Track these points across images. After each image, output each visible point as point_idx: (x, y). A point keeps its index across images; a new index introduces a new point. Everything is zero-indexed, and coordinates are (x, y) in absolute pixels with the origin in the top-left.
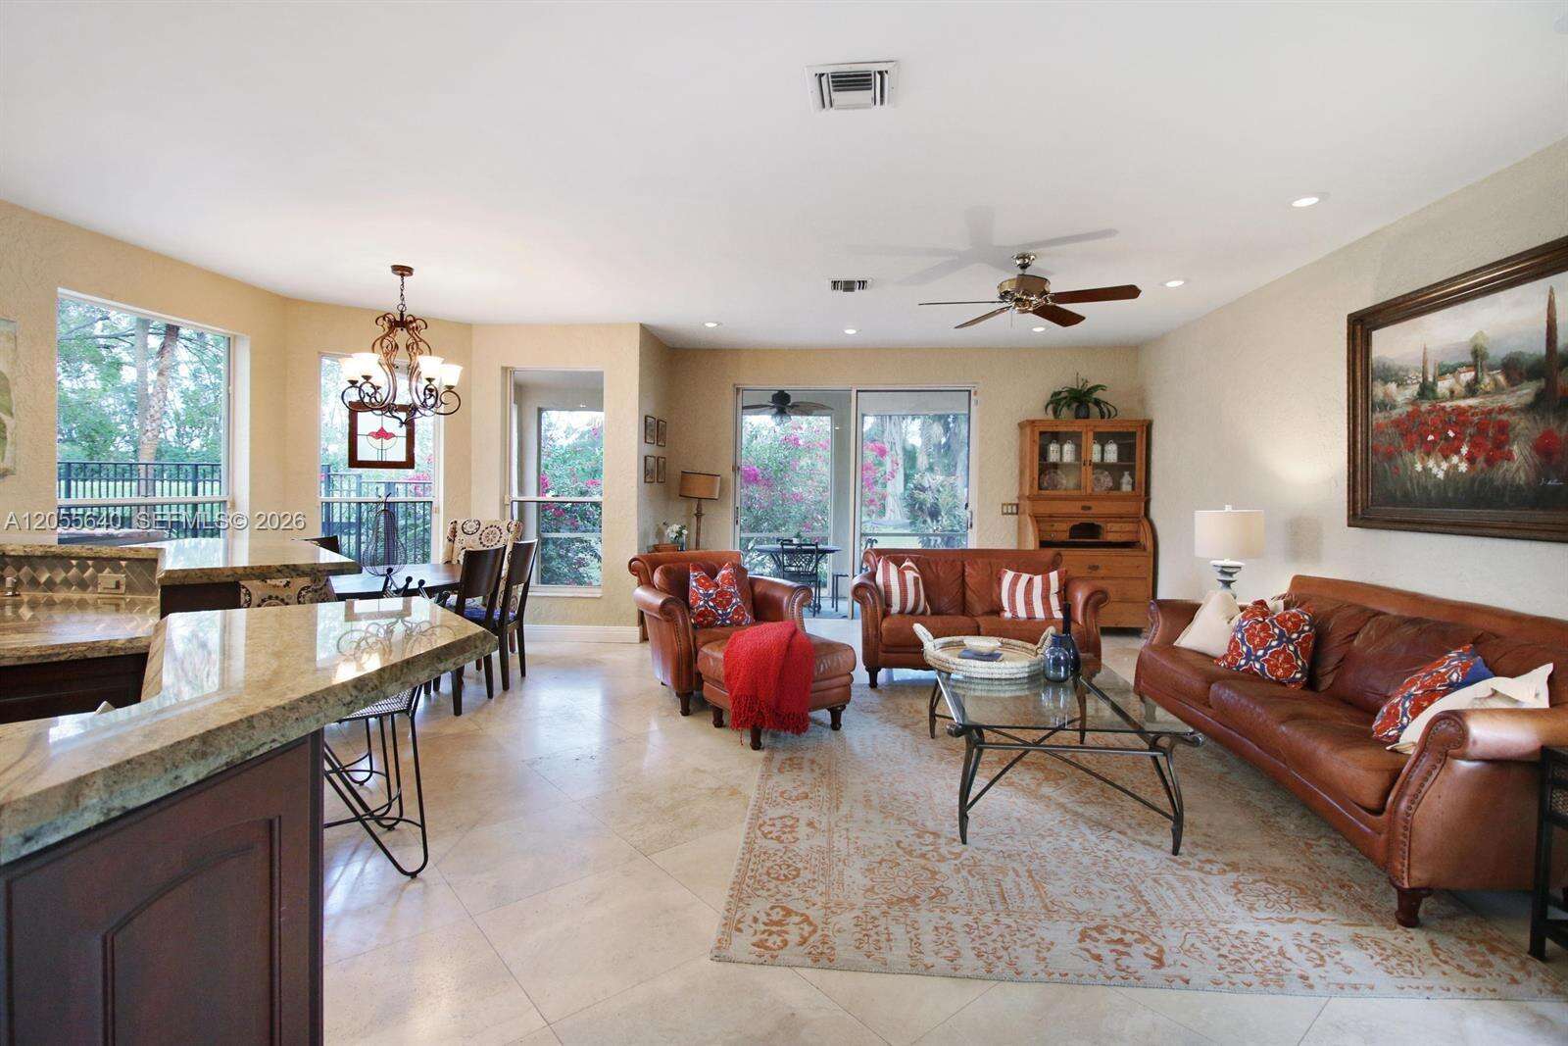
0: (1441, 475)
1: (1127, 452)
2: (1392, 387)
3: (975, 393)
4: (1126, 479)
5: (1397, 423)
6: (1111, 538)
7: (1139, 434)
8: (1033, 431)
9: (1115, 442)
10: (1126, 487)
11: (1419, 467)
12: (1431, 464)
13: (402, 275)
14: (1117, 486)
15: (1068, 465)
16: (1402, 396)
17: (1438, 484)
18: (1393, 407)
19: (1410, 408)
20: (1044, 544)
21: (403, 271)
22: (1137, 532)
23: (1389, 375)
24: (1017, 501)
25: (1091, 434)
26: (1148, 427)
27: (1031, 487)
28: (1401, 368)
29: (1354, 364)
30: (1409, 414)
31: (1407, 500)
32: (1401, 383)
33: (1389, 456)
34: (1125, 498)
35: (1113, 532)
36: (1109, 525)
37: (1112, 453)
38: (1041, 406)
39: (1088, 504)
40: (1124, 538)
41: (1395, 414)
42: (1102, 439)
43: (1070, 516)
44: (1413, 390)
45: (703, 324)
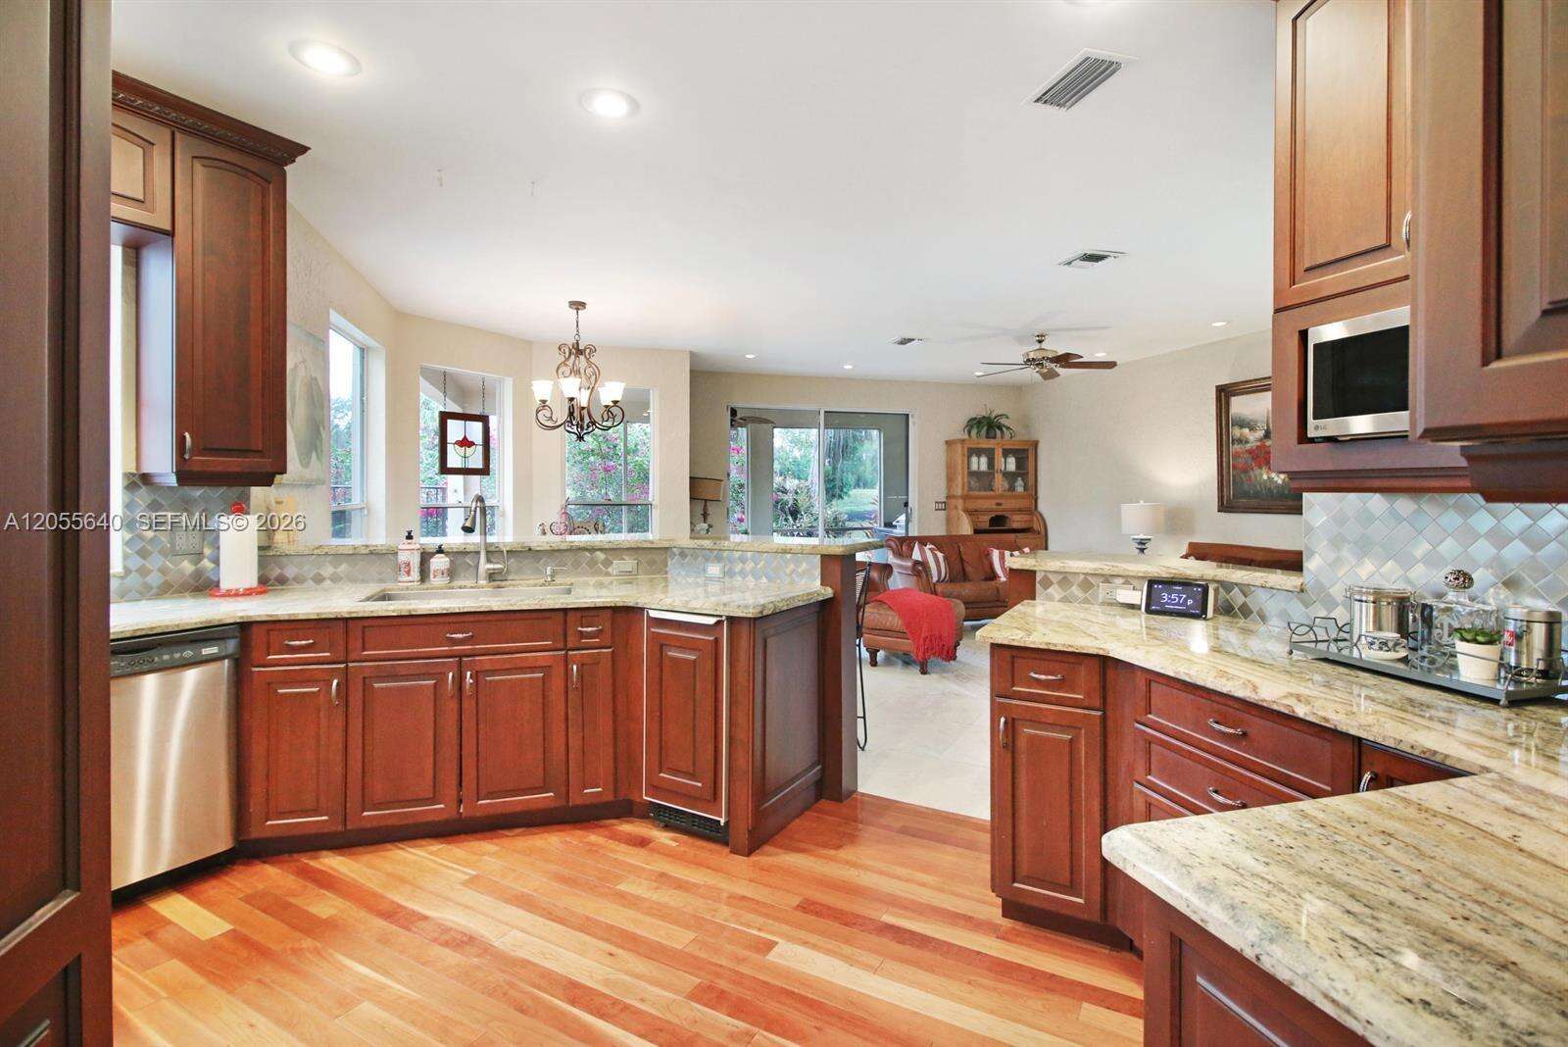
0: (1280, 482)
1: (1020, 464)
2: (1246, 431)
3: (912, 416)
4: (1019, 482)
5: (1250, 452)
6: (1015, 526)
7: (1030, 451)
8: (963, 447)
9: (1014, 456)
10: (1020, 489)
11: (1265, 477)
12: (1273, 475)
13: (578, 309)
14: (1012, 488)
15: (983, 472)
16: (1254, 437)
17: (1278, 486)
18: (1247, 442)
19: (1259, 444)
20: (977, 531)
21: (578, 306)
22: (1031, 521)
23: (1242, 424)
24: (945, 500)
25: (1001, 450)
26: (1035, 444)
27: (963, 489)
28: (1252, 421)
29: (1221, 416)
30: (1257, 447)
31: (1257, 495)
32: (1252, 429)
33: (1245, 471)
34: (1017, 497)
35: (1017, 521)
36: (1015, 516)
37: (1011, 464)
38: (961, 428)
39: (1000, 501)
40: (1024, 526)
41: (1248, 446)
42: (1006, 453)
43: (987, 511)
44: (1260, 434)
45: (744, 356)
